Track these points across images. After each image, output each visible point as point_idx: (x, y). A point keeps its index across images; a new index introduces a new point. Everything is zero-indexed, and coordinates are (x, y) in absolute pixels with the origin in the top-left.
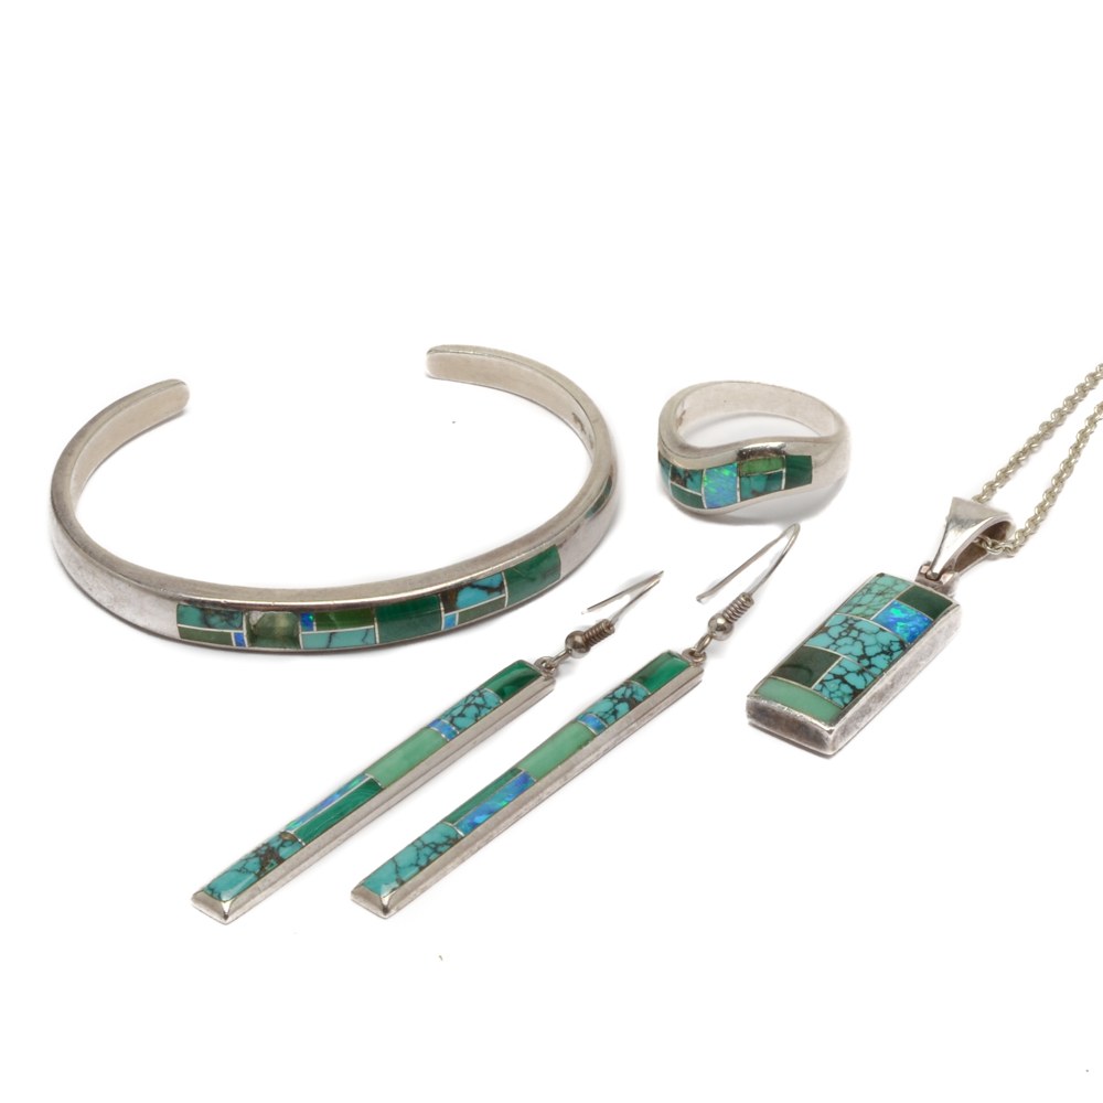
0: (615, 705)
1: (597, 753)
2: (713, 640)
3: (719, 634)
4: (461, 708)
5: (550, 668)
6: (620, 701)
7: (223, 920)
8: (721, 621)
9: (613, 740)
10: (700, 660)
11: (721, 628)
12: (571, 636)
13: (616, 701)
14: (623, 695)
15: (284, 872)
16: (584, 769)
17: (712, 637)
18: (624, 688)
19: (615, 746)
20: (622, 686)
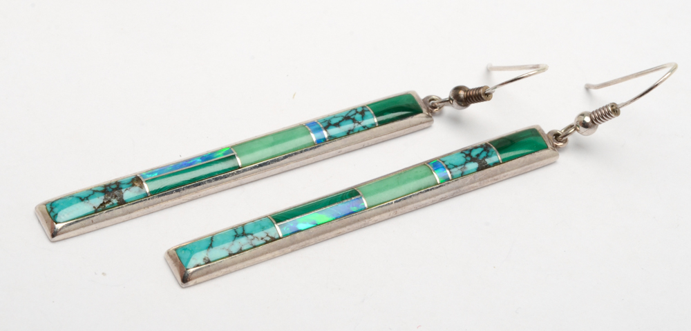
0: (466, 163)
1: (433, 199)
2: (576, 132)
3: (582, 129)
4: (340, 119)
5: (435, 107)
6: (473, 160)
7: (50, 237)
8: (587, 120)
9: (452, 192)
10: (560, 144)
11: (585, 125)
12: (457, 89)
13: (469, 158)
14: (478, 155)
15: (121, 213)
16: (417, 209)
17: (576, 129)
18: (480, 150)
19: (453, 196)
20: (482, 146)
